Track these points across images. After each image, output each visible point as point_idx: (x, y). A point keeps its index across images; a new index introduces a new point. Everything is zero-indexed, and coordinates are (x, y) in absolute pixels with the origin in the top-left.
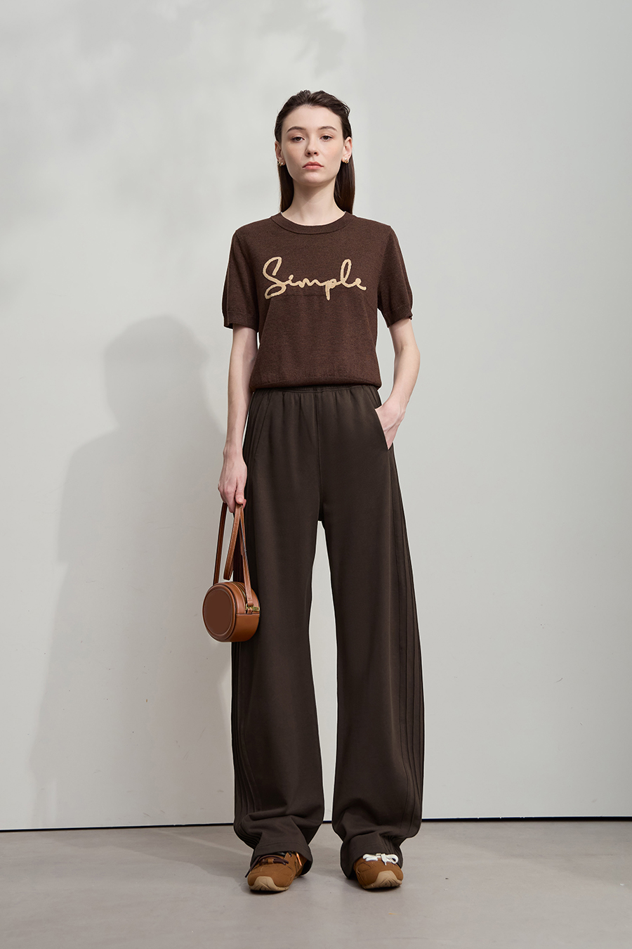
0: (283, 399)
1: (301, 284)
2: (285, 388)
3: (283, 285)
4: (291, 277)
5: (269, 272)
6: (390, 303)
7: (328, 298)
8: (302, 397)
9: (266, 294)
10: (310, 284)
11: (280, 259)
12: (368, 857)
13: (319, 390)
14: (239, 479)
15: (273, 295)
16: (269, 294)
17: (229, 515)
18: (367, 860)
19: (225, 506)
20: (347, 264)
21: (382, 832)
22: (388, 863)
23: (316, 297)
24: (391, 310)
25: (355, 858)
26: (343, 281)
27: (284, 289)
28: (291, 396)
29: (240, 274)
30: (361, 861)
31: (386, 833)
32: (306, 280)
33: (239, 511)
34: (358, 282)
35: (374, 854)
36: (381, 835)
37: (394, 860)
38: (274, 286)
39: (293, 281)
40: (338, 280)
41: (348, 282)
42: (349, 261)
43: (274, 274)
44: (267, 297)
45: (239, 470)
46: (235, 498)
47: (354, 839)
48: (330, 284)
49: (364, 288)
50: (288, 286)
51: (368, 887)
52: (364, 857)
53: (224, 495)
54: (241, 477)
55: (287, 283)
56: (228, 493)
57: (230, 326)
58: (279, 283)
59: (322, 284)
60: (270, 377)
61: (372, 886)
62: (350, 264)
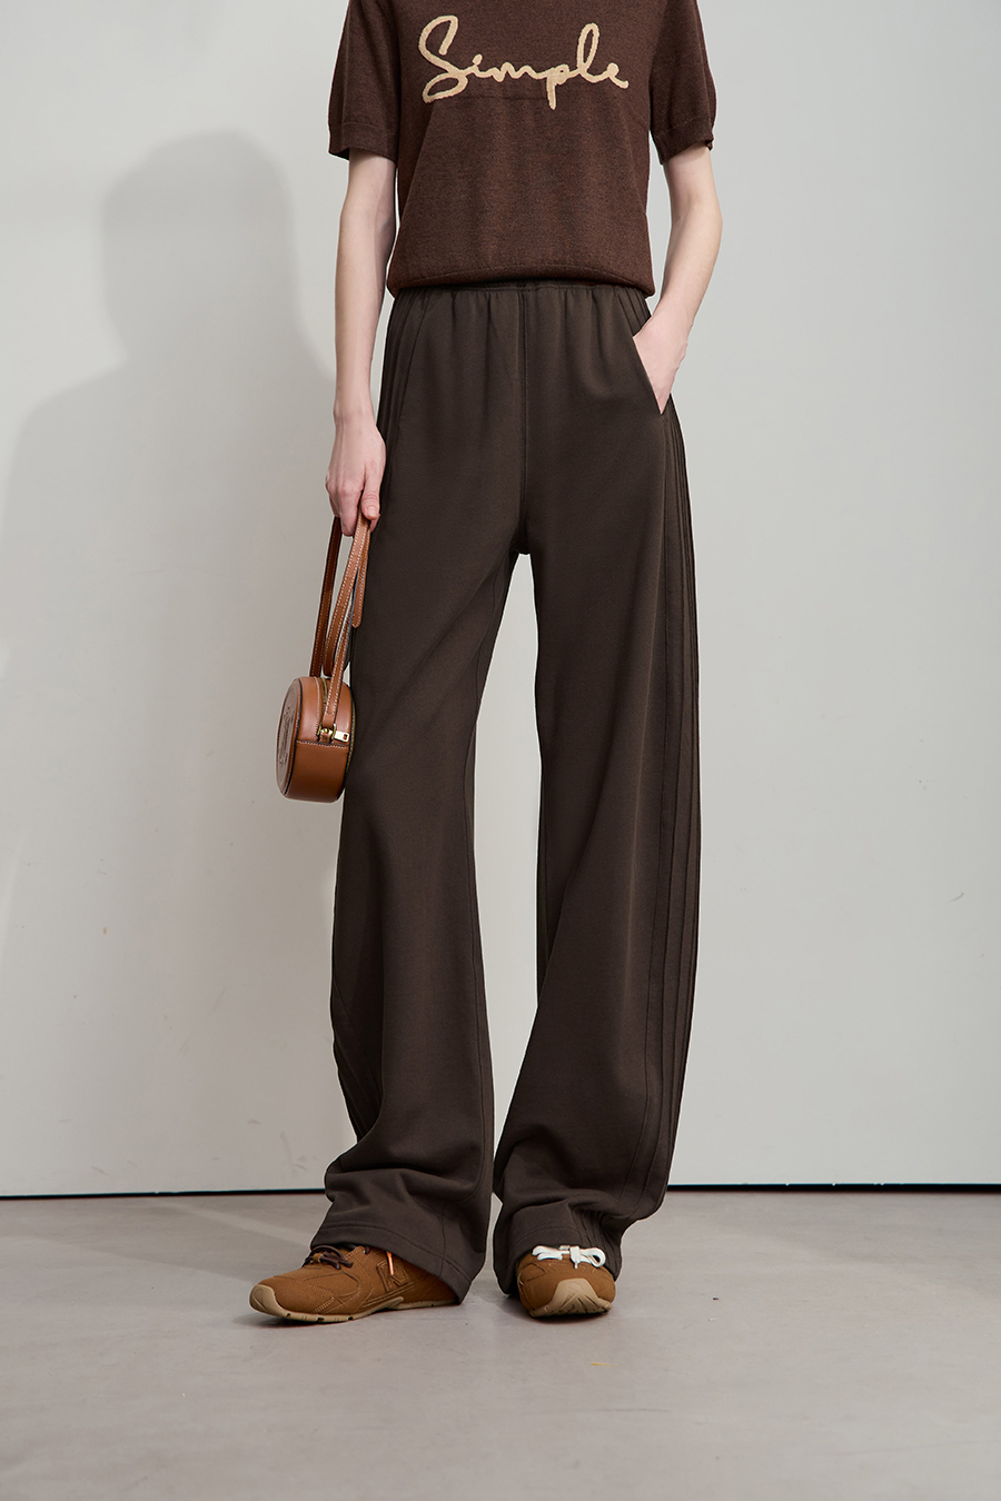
0: (453, 303)
1: (498, 74)
2: (455, 285)
3: (461, 76)
4: (478, 59)
5: (433, 45)
6: (670, 112)
7: (553, 105)
8: (493, 300)
9: (425, 93)
10: (516, 75)
11: (454, 20)
12: (543, 1252)
13: (530, 286)
14: (369, 467)
15: (440, 95)
16: (431, 93)
17: (345, 541)
18: (540, 1257)
19: (337, 524)
20: (590, 34)
21: (576, 1200)
22: (582, 1263)
23: (527, 102)
24: (670, 127)
25: (518, 1253)
26: (583, 68)
27: (463, 83)
28: (471, 301)
29: (372, 46)
30: (528, 1259)
31: (585, 1204)
32: (508, 67)
33: (363, 534)
34: (612, 70)
35: (556, 1246)
36: (573, 1207)
37: (598, 1259)
38: (443, 77)
39: (483, 68)
40: (573, 67)
41: (593, 70)
42: (594, 27)
43: (443, 50)
44: (427, 99)
45: (370, 451)
46: (359, 506)
47: (519, 1213)
48: (557, 76)
49: (624, 85)
50: (471, 77)
51: (539, 1312)
52: (535, 1252)
53: (336, 501)
54: (373, 463)
55: (469, 70)
56: (345, 494)
57: (344, 154)
58: (453, 71)
59: (540, 76)
60: (429, 264)
61: (546, 1309)
62: (596, 34)
